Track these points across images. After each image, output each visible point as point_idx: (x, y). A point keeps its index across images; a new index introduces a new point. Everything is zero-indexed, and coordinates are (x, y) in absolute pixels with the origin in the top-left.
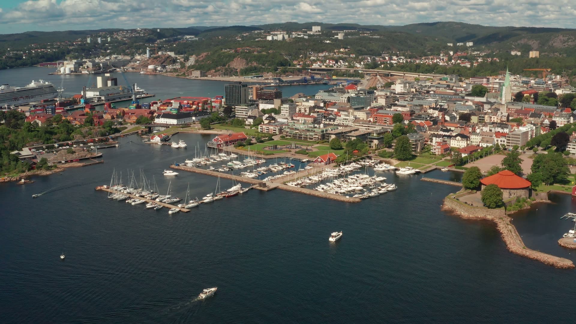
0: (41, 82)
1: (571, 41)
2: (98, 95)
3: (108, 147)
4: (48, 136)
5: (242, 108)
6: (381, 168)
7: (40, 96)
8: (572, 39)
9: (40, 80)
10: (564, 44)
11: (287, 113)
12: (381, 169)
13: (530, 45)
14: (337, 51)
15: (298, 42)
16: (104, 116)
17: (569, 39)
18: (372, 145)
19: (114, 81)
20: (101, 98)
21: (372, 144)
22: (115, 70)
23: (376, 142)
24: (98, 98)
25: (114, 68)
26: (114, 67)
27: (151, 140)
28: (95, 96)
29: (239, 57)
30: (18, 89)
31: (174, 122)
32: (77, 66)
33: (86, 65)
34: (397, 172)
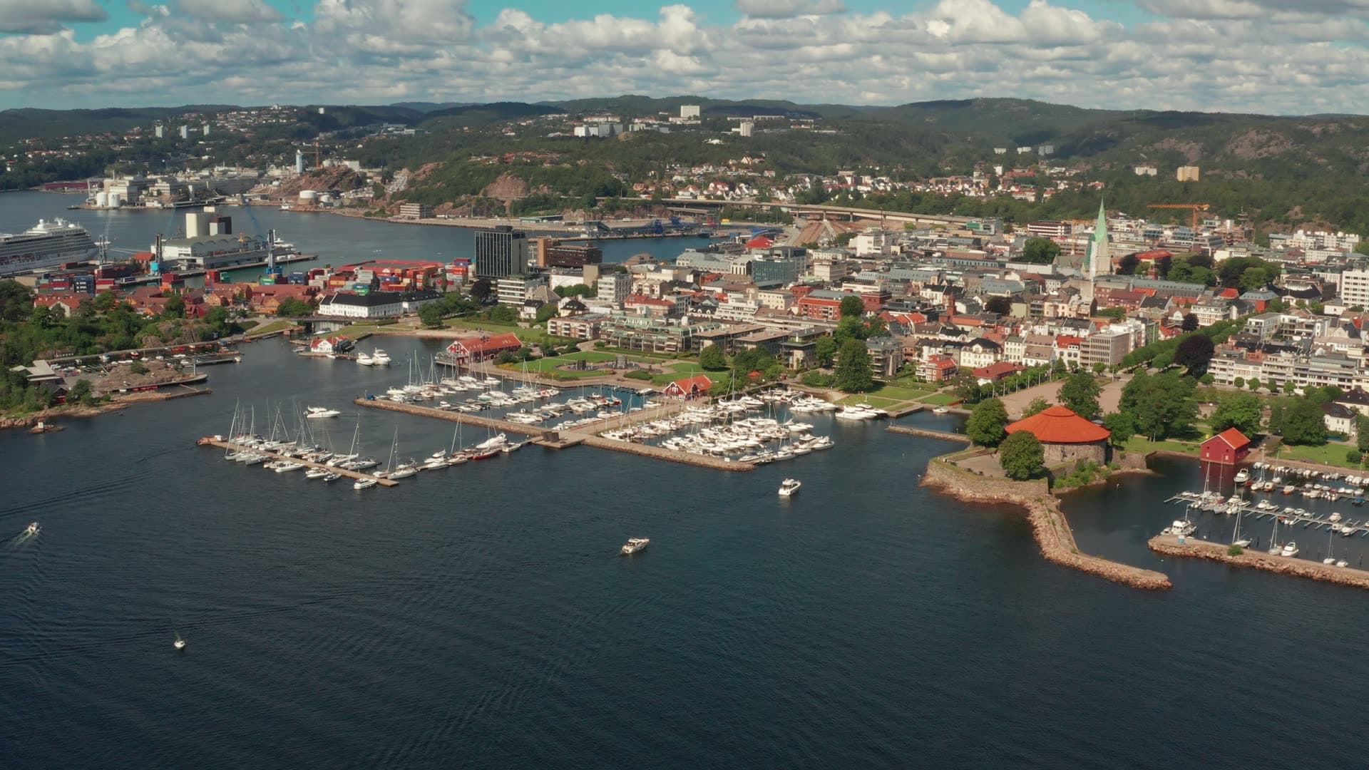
0: (60, 224)
1: (1276, 145)
2: (188, 255)
3: (218, 363)
4: (85, 336)
5: (512, 284)
6: (806, 406)
7: (56, 255)
8: (1279, 138)
9: (57, 220)
10: (1259, 152)
11: (610, 294)
12: (804, 409)
13: (1183, 153)
14: (735, 162)
15: (646, 142)
16: (205, 299)
17: (1271, 139)
18: (791, 362)
19: (223, 224)
20: (194, 261)
21: (791, 359)
22: (224, 199)
23: (799, 354)
24: (187, 260)
25: (219, 197)
26: (221, 193)
27: (312, 350)
28: (183, 257)
29: (509, 174)
30: (8, 239)
31: (362, 311)
32: (135, 189)
33: (156, 189)
34: (838, 415)
